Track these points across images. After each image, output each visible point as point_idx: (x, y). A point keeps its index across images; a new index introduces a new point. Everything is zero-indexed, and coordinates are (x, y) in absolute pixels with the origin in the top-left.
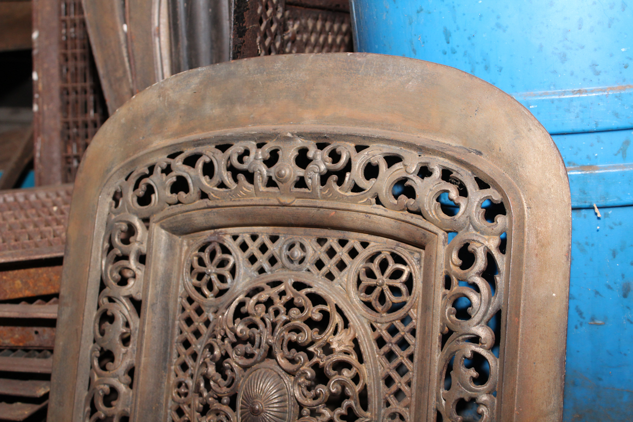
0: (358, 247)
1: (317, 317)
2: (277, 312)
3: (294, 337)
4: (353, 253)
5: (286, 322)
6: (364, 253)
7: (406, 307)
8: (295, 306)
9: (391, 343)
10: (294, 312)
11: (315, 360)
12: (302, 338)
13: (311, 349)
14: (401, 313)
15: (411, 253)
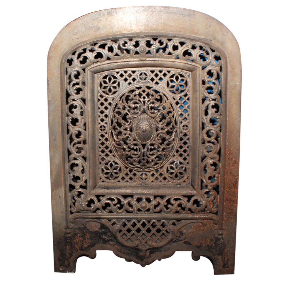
0: (167, 73)
1: (159, 98)
2: (144, 98)
3: (152, 105)
4: (165, 75)
5: (149, 101)
6: (169, 75)
7: (186, 91)
8: (150, 95)
9: (181, 103)
10: (150, 97)
11: (161, 112)
12: (156, 105)
13: (159, 108)
14: (184, 93)
15: (186, 73)
